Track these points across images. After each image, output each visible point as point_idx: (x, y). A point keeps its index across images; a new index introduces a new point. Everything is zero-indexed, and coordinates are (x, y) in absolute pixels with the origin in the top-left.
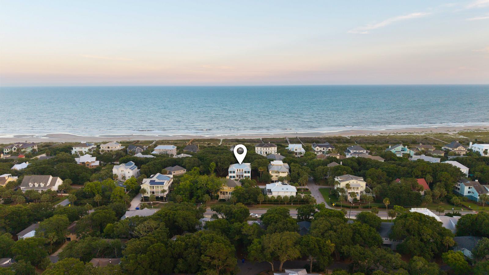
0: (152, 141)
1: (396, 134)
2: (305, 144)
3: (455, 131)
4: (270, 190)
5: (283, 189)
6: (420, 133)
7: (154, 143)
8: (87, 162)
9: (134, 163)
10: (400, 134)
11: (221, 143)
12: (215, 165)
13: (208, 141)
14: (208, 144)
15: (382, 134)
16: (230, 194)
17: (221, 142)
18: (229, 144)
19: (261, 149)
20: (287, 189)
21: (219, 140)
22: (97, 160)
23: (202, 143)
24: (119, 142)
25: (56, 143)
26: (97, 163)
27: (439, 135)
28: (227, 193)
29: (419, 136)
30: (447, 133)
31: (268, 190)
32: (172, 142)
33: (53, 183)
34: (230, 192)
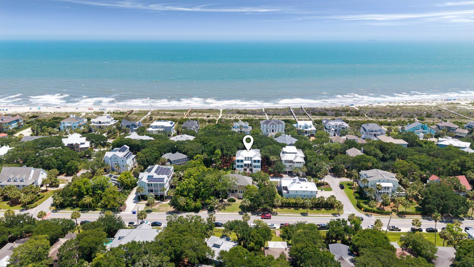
0: (147, 111)
1: (405, 104)
2: (311, 116)
3: (466, 100)
4: (286, 187)
5: (301, 187)
6: (430, 102)
7: (149, 114)
8: (76, 144)
9: (128, 147)
10: (410, 103)
11: (221, 115)
12: (220, 152)
13: (207, 112)
14: (208, 117)
15: (391, 103)
16: (240, 192)
17: (221, 113)
18: (230, 117)
19: (267, 126)
20: (306, 187)
21: (218, 111)
22: (87, 140)
23: (201, 114)
24: (112, 112)
25: (44, 113)
26: (87, 144)
27: (452, 105)
28: (236, 191)
29: (431, 107)
30: (460, 102)
31: (284, 187)
32: (169, 113)
33: (36, 176)
34: (240, 191)
